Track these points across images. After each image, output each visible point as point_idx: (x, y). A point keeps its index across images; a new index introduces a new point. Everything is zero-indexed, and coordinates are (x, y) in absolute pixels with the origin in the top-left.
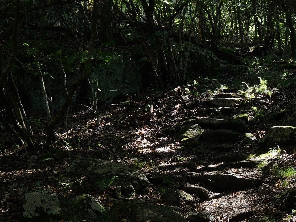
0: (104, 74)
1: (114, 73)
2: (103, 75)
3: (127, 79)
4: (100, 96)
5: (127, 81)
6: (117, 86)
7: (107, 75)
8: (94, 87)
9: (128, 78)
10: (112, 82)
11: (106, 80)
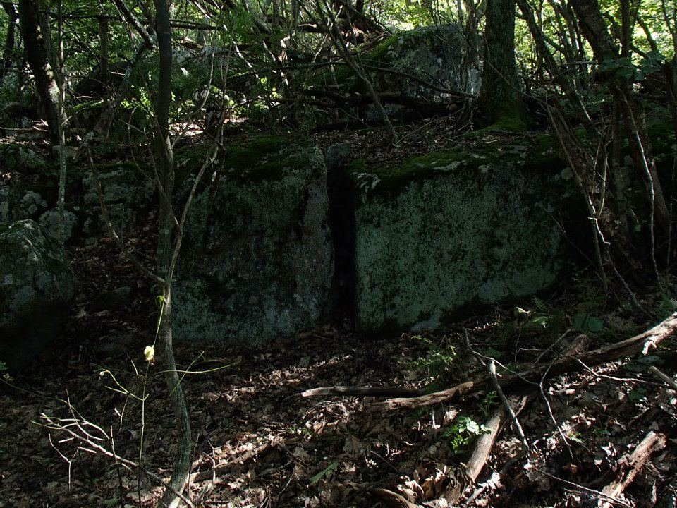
0: (411, 230)
1: (449, 226)
2: (407, 231)
3: (501, 245)
4: (393, 306)
5: (502, 253)
6: (461, 271)
7: (420, 234)
8: (370, 274)
9: (505, 241)
10: (441, 256)
11: (417, 249)
